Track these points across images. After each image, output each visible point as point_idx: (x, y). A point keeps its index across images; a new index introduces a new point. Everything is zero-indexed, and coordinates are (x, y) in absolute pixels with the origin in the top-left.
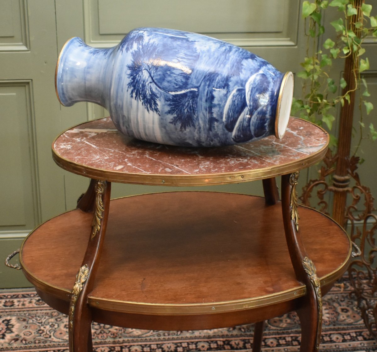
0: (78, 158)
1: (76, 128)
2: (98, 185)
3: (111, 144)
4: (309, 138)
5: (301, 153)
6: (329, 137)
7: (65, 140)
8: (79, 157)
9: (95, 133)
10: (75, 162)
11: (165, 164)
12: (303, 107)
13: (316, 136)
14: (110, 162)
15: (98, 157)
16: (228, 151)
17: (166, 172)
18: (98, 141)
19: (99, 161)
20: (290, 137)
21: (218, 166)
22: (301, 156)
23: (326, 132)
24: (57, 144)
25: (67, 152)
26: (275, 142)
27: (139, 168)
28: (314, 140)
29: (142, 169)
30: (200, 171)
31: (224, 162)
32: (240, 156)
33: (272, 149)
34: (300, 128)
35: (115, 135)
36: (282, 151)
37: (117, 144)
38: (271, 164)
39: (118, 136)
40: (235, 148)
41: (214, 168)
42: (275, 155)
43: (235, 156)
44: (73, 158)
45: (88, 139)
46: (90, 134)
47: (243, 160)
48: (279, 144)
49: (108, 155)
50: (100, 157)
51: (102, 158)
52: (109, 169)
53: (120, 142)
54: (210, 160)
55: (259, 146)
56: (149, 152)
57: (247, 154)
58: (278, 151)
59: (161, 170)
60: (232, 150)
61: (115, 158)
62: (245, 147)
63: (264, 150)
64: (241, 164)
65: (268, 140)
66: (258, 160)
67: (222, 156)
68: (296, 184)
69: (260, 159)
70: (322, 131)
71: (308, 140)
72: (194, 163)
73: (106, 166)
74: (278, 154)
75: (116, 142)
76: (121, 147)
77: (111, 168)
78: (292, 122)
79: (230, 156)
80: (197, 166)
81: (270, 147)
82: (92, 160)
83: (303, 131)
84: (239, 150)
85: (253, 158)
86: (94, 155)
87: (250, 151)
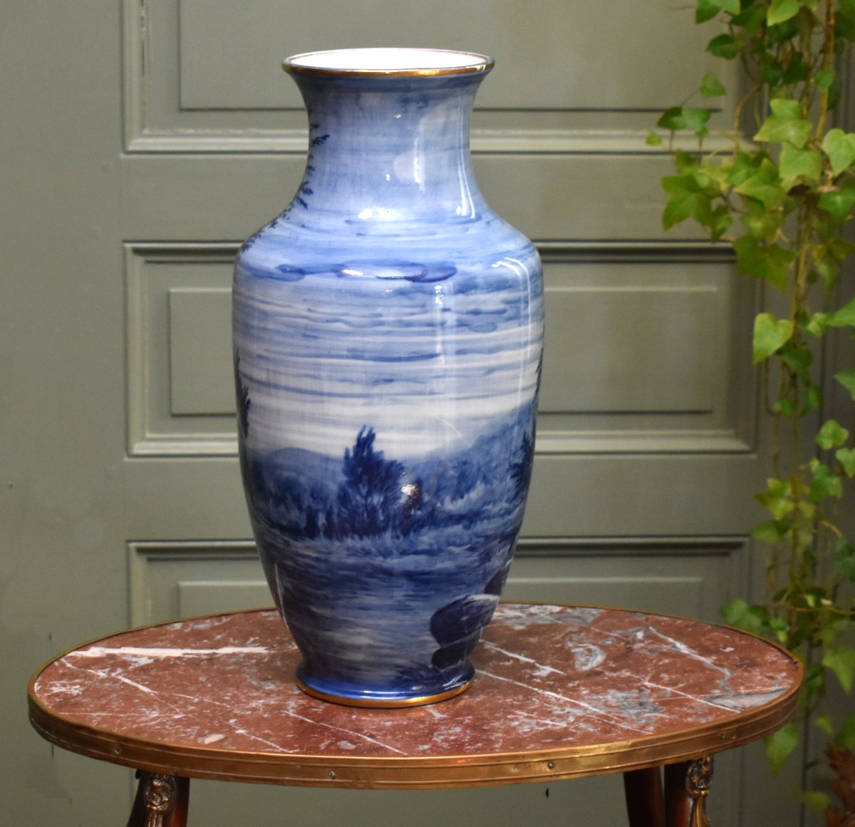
0: (98, 716)
1: (96, 646)
2: (154, 788)
3: (192, 684)
4: (746, 674)
5: (719, 709)
6: (801, 671)
7: (64, 675)
8: (104, 714)
9: (150, 658)
10: (94, 724)
11: (338, 731)
13: (766, 669)
14: (188, 726)
15: (155, 714)
16: (515, 703)
17: (340, 751)
18: (157, 676)
19: (157, 725)
20: (692, 672)
21: (484, 737)
22: (718, 716)
23: (796, 660)
24: (43, 684)
25: (66, 701)
26: (650, 681)
27: (268, 740)
28: (759, 678)
29: (275, 743)
30: (435, 748)
31: (502, 727)
32: (548, 714)
33: (638, 698)
34: (725, 648)
35: (205, 662)
36: (666, 703)
37: (209, 685)
38: (631, 733)
39: (213, 664)
40: (537, 696)
41: (474, 740)
42: (645, 712)
43: (534, 715)
44: (86, 716)
45: (129, 672)
46: (134, 659)
47: (554, 723)
48: (659, 686)
49: (184, 710)
50: (160, 714)
51: (167, 716)
52: (185, 742)
53: (218, 681)
54: (464, 723)
55: (605, 691)
56: (296, 703)
57: (568, 709)
58: (654, 702)
59: (328, 746)
60: (528, 702)
61: (201, 714)
62: (565, 694)
63: (615, 700)
64: (549, 733)
65: (630, 677)
66: (597, 724)
67: (498, 715)
68: (703, 792)
69: (603, 723)
70: (784, 656)
71: (741, 679)
72: (420, 729)
73: (176, 734)
74: (655, 710)
75: (208, 679)
76: (220, 693)
77: (188, 741)
78: (704, 635)
79: (520, 715)
80: (427, 736)
81: (635, 693)
82: (137, 720)
83: (731, 657)
84: (547, 700)
85: (582, 720)
86: (144, 709)
87: (577, 702)
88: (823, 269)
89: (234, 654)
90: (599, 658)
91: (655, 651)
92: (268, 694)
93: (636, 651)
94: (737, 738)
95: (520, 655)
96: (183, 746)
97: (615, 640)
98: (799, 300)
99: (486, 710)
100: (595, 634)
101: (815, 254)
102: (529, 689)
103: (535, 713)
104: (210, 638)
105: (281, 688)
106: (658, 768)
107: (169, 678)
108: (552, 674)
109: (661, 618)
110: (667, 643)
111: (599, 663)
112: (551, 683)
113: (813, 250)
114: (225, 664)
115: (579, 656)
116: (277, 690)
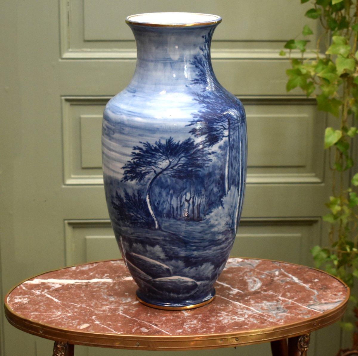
0: (34, 314)
1: (37, 278)
3: (77, 298)
4: (324, 293)
5: (313, 311)
6: (349, 292)
7: (21, 293)
8: (36, 313)
9: (60, 284)
10: (31, 319)
11: (141, 322)
12: (329, 257)
13: (333, 290)
14: (73, 320)
15: (59, 313)
16: (221, 308)
17: (141, 333)
18: (62, 294)
19: (60, 319)
20: (300, 292)
21: (207, 325)
22: (312, 315)
23: (346, 286)
24: (11, 298)
25: (21, 307)
26: (282, 296)
27: (109, 327)
28: (330, 295)
29: (112, 329)
30: (184, 332)
31: (215, 320)
32: (236, 313)
33: (276, 305)
34: (314, 280)
35: (84, 286)
36: (289, 308)
37: (85, 298)
38: (273, 324)
39: (87, 288)
40: (231, 304)
41: (202, 327)
42: (279, 313)
43: (229, 314)
44: (28, 314)
45: (50, 291)
46: (53, 285)
47: (239, 318)
48: (286, 299)
49: (73, 311)
50: (62, 313)
51: (65, 314)
52: (72, 328)
53: (89, 296)
54: (198, 318)
55: (261, 302)
56: (123, 308)
57: (245, 311)
58: (283, 307)
59: (136, 330)
60: (227, 307)
61: (80, 314)
62: (244, 303)
63: (266, 306)
64: (236, 324)
65: (273, 294)
66: (258, 318)
67: (213, 314)
68: (306, 349)
69: (261, 318)
70: (341, 284)
71: (322, 295)
72: (178, 321)
73: (68, 324)
74: (284, 312)
75: (85, 295)
76: (90, 302)
77: (73, 327)
78: (305, 273)
79: (223, 314)
80: (181, 325)
81: (275, 303)
82: (51, 317)
83: (317, 284)
84: (235, 306)
85: (251, 317)
86: (55, 311)
87: (249, 307)
88: (354, 109)
89: (97, 283)
90: (259, 285)
91: (284, 281)
92: (111, 303)
93: (275, 281)
94: (321, 325)
95: (224, 283)
96: (70, 330)
97: (266, 275)
98: (344, 122)
99: (208, 311)
100: (257, 272)
101: (350, 102)
102: (227, 301)
103: (230, 313)
104: (87, 274)
105: (117, 300)
106: (285, 340)
107: (67, 295)
108: (238, 293)
109: (286, 265)
110: (289, 277)
111: (259, 287)
112: (238, 297)
113: (350, 101)
114: (93, 288)
115: (250, 283)
116: (115, 301)
